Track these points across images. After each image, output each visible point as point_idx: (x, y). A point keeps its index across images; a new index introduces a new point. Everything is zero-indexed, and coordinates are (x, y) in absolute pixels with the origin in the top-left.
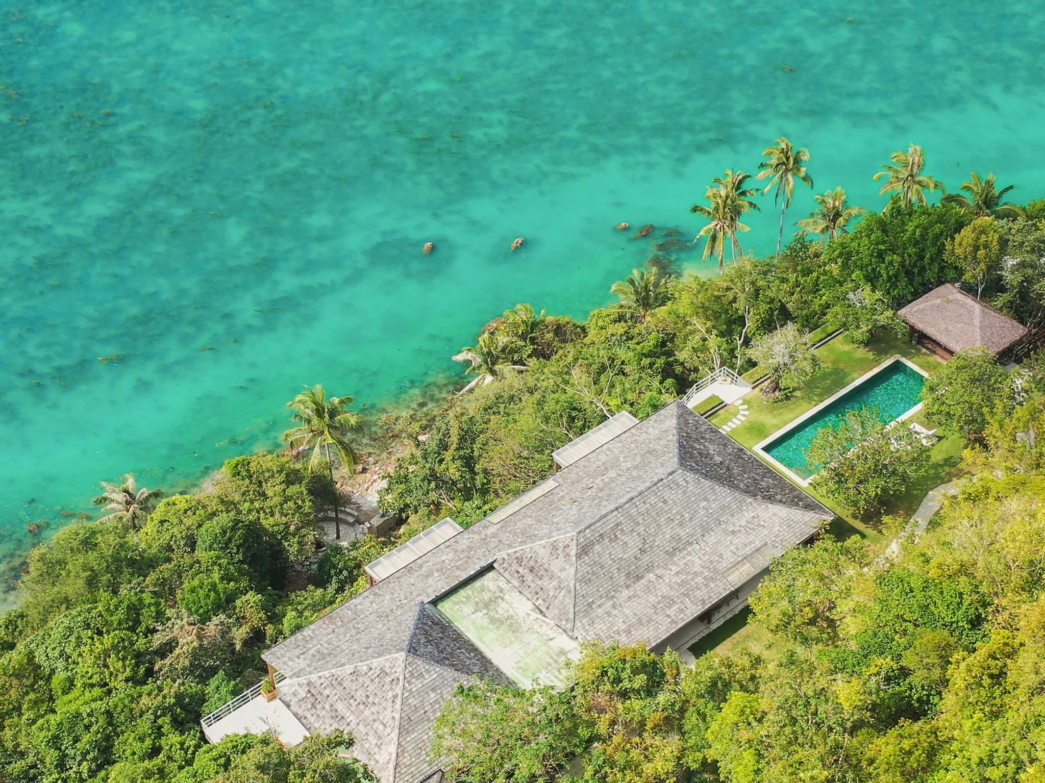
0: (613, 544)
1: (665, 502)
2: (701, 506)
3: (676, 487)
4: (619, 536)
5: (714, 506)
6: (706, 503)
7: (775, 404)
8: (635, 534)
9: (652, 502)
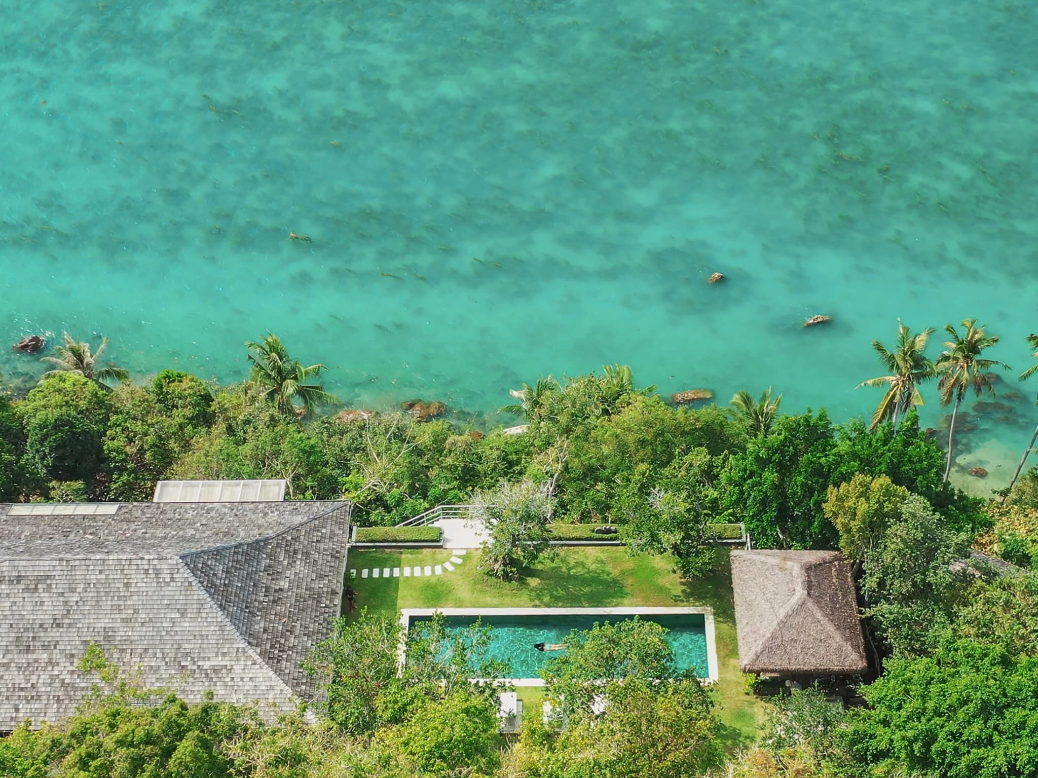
0: (26, 595)
1: (127, 585)
2: (168, 615)
3: (153, 576)
4: (41, 590)
5: (187, 624)
6: (178, 615)
7: (486, 577)
8: (61, 599)
9: (111, 577)
